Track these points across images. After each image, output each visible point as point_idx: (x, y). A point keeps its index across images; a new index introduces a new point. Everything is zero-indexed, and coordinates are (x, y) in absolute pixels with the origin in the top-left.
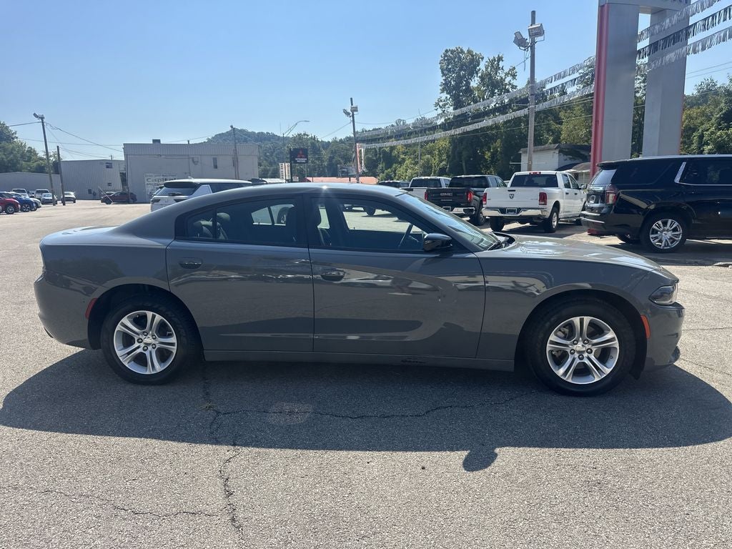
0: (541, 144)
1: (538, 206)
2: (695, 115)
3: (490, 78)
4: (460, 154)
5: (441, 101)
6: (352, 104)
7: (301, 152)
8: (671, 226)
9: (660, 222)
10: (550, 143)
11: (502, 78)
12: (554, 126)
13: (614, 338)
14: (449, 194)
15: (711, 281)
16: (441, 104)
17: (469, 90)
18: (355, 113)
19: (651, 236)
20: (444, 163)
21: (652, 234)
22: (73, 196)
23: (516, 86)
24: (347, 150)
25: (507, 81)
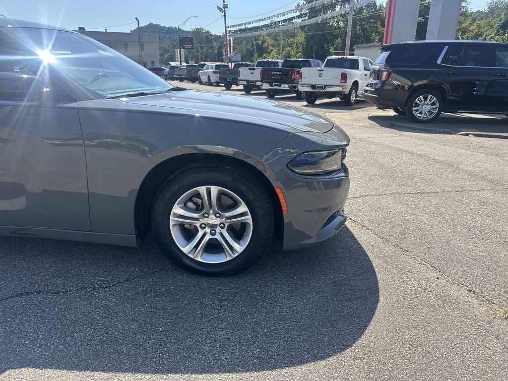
0: (370, 42)
1: (340, 83)
2: (483, 25)
4: (311, 47)
5: (300, 6)
6: (224, 2)
7: (188, 40)
8: (430, 101)
9: (421, 97)
10: (377, 42)
13: (246, 212)
14: (278, 73)
15: (447, 147)
18: (226, 9)
19: (414, 109)
20: (300, 54)
21: (415, 107)
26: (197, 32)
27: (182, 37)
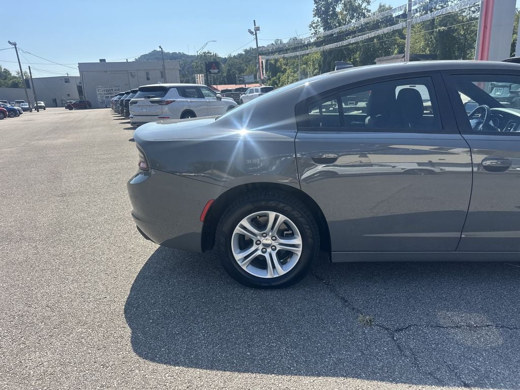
0: (389, 55)
3: (351, 5)
5: (314, 23)
6: (255, 25)
7: (214, 65)
10: (397, 54)
11: (359, 4)
12: (399, 40)
16: (314, 25)
17: (335, 14)
18: (257, 32)
20: (316, 71)
22: (44, 105)
23: (370, 11)
24: (240, 63)
25: (363, 7)
26: (205, 56)
27: (209, 63)
